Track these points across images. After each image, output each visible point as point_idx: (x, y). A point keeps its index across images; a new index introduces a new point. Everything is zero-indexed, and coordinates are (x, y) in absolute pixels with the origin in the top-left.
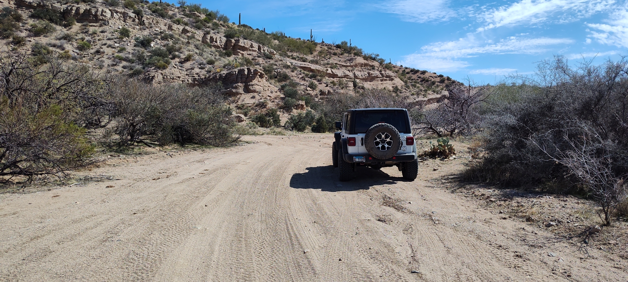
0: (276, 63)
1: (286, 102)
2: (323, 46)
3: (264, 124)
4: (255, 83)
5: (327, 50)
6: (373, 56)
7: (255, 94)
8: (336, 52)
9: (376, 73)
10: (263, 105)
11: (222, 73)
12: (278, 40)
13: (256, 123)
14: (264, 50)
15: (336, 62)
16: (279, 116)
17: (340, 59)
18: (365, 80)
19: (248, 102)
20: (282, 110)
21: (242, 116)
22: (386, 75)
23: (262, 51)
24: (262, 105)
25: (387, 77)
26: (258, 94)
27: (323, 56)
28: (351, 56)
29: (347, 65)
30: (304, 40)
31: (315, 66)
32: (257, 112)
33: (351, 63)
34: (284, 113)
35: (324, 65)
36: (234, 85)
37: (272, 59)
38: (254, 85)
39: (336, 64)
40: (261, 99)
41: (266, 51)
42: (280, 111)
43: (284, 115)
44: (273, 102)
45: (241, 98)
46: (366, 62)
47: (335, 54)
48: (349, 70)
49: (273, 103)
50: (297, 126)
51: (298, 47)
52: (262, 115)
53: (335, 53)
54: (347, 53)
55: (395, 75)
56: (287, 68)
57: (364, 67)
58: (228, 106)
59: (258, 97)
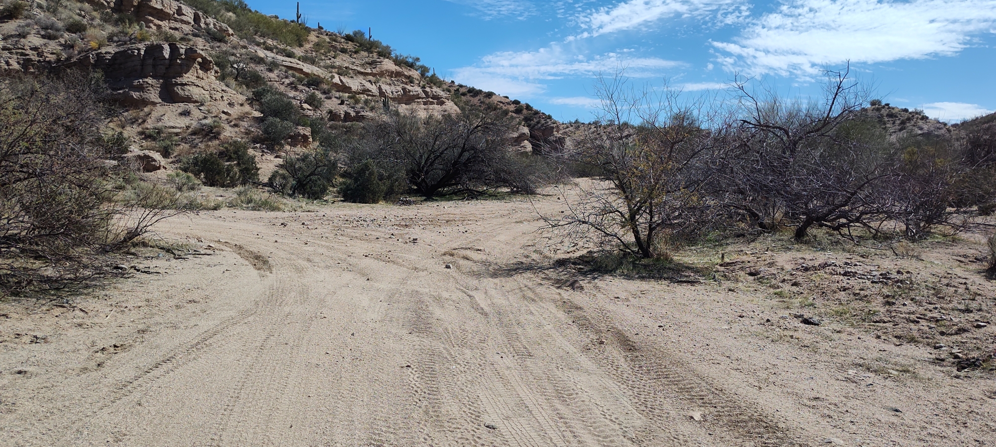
0: (235, 51)
1: (268, 127)
2: (322, 34)
3: (217, 177)
4: (190, 80)
5: (329, 43)
6: (410, 60)
7: (191, 106)
8: (346, 47)
9: (416, 89)
10: (211, 131)
11: (103, 50)
12: (234, 13)
13: (196, 175)
14: (206, 24)
15: (347, 65)
16: (253, 158)
17: (354, 60)
18: (399, 100)
19: (172, 124)
20: (258, 145)
21: (157, 156)
22: (433, 95)
23: (203, 25)
24: (209, 133)
25: (434, 97)
26: (197, 106)
27: (322, 51)
28: (373, 57)
29: (366, 71)
30: (285, 21)
31: (310, 66)
32: (195, 147)
33: (374, 68)
34: (263, 151)
35: (326, 67)
36: (136, 83)
37: (226, 42)
38: (186, 84)
39: (346, 68)
40: (205, 118)
41: (212, 26)
42: (253, 148)
43: (264, 158)
44: (236, 125)
45: (155, 115)
46: (397, 68)
47: (344, 51)
48: (370, 81)
49: (236, 129)
50: (306, 184)
51: (275, 30)
52: (211, 154)
53: (343, 48)
54: (365, 51)
55: (446, 95)
56: (259, 63)
57: (395, 77)
58: (119, 130)
59: (196, 113)
